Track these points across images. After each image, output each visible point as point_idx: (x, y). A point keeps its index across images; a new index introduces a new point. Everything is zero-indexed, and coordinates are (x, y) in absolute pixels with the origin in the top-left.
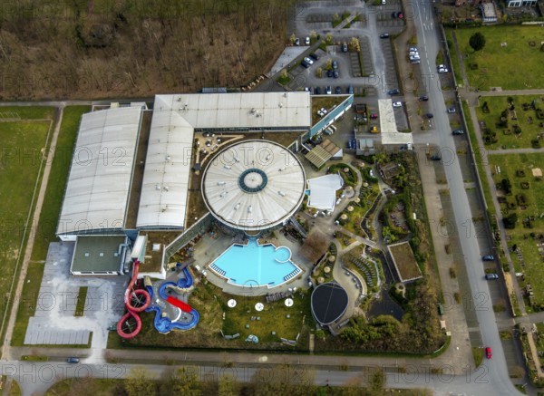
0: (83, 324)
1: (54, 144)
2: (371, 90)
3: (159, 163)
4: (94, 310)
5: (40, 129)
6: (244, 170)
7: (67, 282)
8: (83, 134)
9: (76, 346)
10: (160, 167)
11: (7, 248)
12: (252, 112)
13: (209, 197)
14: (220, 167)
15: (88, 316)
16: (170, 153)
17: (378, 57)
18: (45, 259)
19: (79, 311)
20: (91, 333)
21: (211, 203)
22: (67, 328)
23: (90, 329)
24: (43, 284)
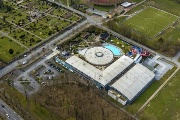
0: (158, 62)
1: (144, 105)
2: (46, 62)
3: (119, 68)
4: (154, 63)
5: (147, 113)
6: (99, 58)
7: (158, 71)
8: (134, 94)
9: (161, 60)
10: (119, 67)
11: (172, 86)
12: (84, 65)
13: (112, 59)
14: (104, 62)
15: (156, 63)
16: (114, 69)
17: (33, 67)
18: (162, 78)
19: (157, 65)
20: (157, 60)
21: (113, 57)
22: (162, 63)
23: (157, 61)
24: (164, 74)
